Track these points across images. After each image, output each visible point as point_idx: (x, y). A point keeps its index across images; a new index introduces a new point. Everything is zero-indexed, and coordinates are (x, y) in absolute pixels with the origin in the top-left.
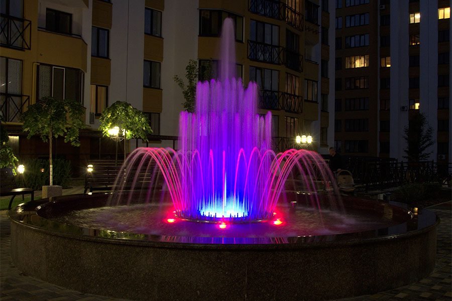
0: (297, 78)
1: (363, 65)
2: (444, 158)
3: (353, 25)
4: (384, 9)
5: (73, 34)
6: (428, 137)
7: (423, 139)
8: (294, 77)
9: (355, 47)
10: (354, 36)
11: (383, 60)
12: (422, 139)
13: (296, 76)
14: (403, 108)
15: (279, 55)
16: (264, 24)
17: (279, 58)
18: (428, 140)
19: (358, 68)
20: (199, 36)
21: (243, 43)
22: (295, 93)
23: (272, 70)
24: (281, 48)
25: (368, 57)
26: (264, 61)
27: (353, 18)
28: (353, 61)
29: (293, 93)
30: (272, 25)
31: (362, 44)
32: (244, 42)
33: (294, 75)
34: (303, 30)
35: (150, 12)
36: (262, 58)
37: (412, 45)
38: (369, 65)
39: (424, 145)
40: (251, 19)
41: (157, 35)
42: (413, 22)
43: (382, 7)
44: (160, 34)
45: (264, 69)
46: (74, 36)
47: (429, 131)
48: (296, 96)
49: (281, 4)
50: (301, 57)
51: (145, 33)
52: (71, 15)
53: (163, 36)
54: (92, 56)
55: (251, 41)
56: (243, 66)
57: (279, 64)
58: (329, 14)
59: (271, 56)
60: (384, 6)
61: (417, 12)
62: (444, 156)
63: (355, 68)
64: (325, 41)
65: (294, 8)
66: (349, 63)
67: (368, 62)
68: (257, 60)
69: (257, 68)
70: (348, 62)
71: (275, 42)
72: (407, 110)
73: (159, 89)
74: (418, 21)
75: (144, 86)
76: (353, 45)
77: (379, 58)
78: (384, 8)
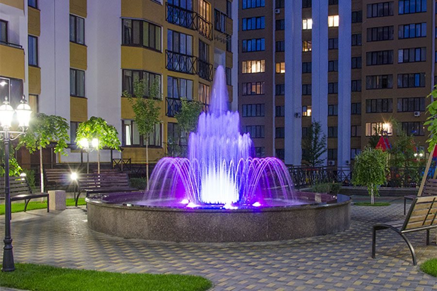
0: (208, 87)
1: (259, 71)
2: (333, 164)
3: (250, 29)
4: (279, 14)
5: (10, 44)
6: (322, 145)
7: (319, 146)
8: (205, 86)
9: (251, 51)
10: (251, 40)
11: (278, 65)
12: (317, 146)
13: (207, 85)
14: (297, 114)
15: (193, 65)
16: (179, 33)
17: (193, 68)
18: (322, 147)
19: (254, 73)
20: (122, 45)
21: (161, 53)
22: (206, 102)
23: (187, 80)
24: (195, 58)
25: (264, 63)
26: (180, 71)
27: (249, 21)
28: (250, 65)
29: (204, 103)
30: (186, 35)
31: (258, 49)
32: (162, 51)
33: (205, 85)
34: (212, 40)
35: (73, 18)
36: (178, 68)
37: (304, 52)
38: (265, 70)
39: (320, 152)
40: (168, 29)
41: (80, 43)
42: (306, 28)
43: (277, 11)
44: (83, 41)
45: (180, 78)
46: (10, 45)
47: (324, 139)
48: (207, 105)
49: (195, 14)
50: (211, 67)
51: (70, 41)
52: (6, 22)
53: (86, 43)
54: (29, 65)
55: (168, 51)
56: (162, 76)
57: (193, 74)
58: (232, 20)
59: (186, 66)
60: (279, 10)
61: (310, 17)
62: (333, 162)
63: (251, 73)
64: (228, 49)
65: (204, 17)
66: (245, 68)
67: (264, 67)
68: (174, 70)
69: (174, 78)
70: (244, 66)
71: (190, 52)
72: (300, 117)
73: (84, 97)
74: (310, 27)
75: (71, 95)
76: (249, 49)
77: (274, 64)
78: (279, 12)
